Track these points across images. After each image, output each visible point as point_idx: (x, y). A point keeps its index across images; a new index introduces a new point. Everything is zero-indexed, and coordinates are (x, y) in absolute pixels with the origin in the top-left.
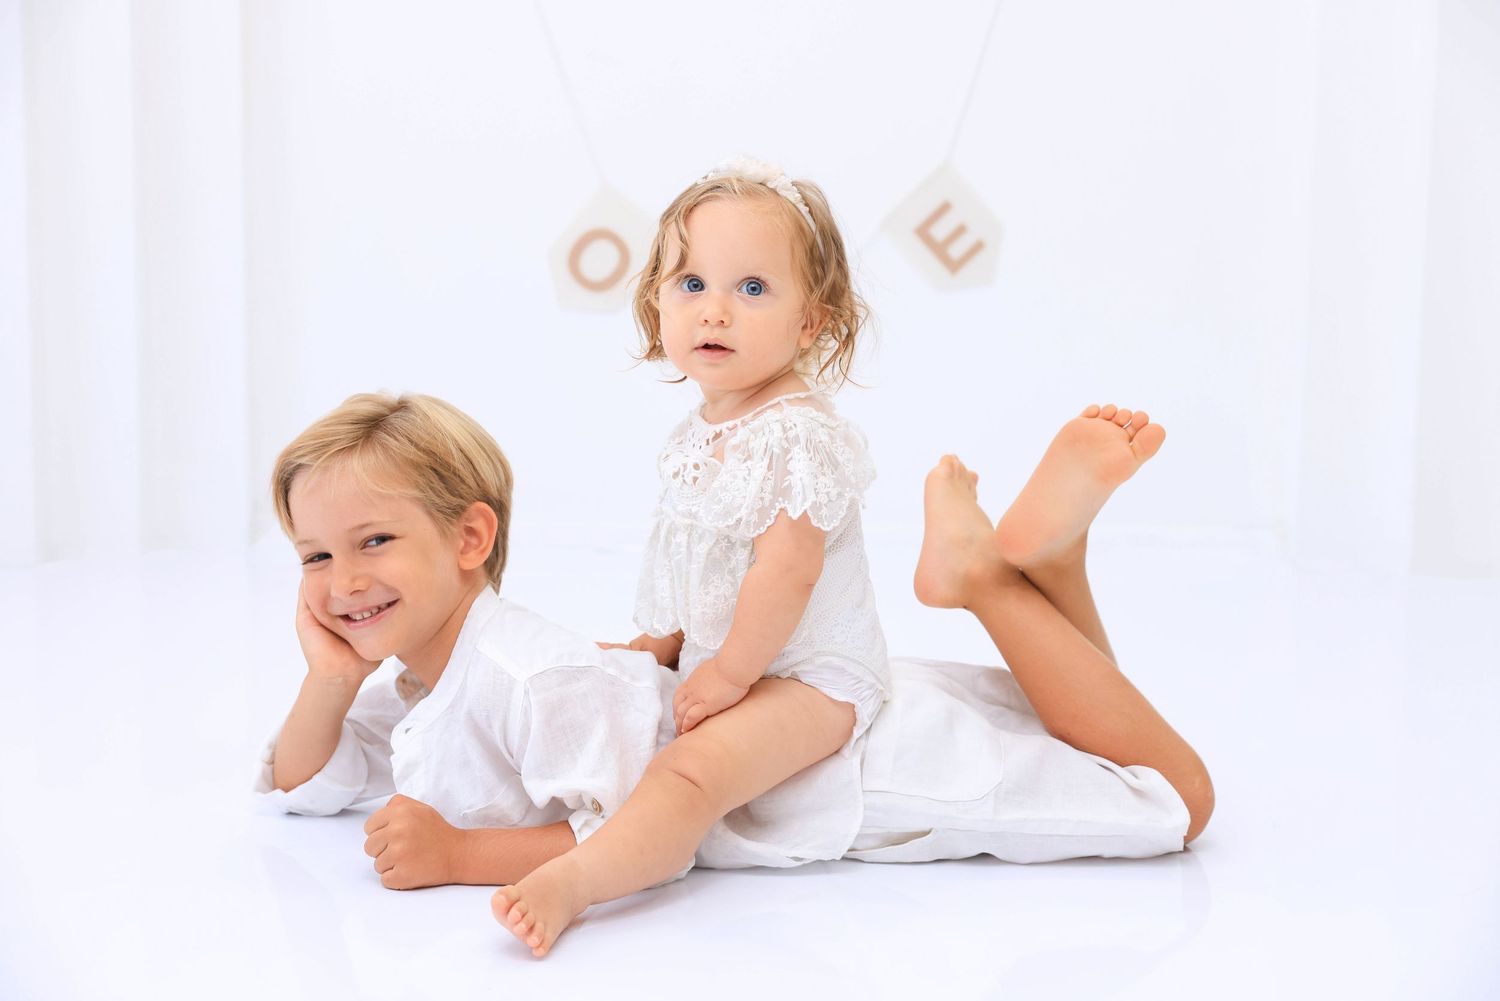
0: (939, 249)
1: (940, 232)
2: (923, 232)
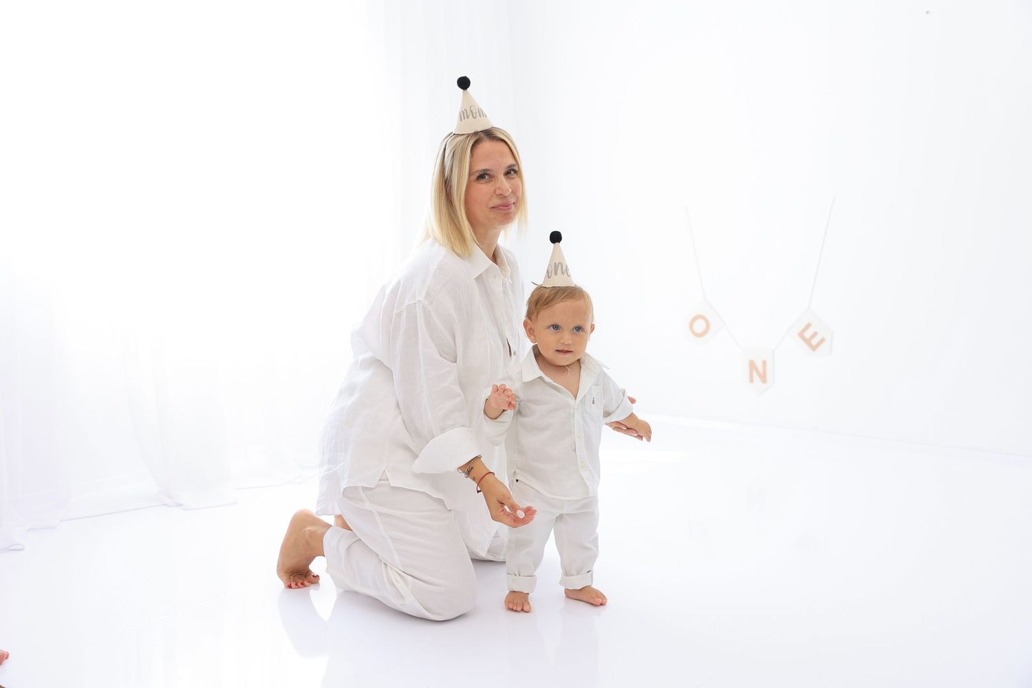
0: (808, 342)
1: (808, 334)
2: (801, 335)
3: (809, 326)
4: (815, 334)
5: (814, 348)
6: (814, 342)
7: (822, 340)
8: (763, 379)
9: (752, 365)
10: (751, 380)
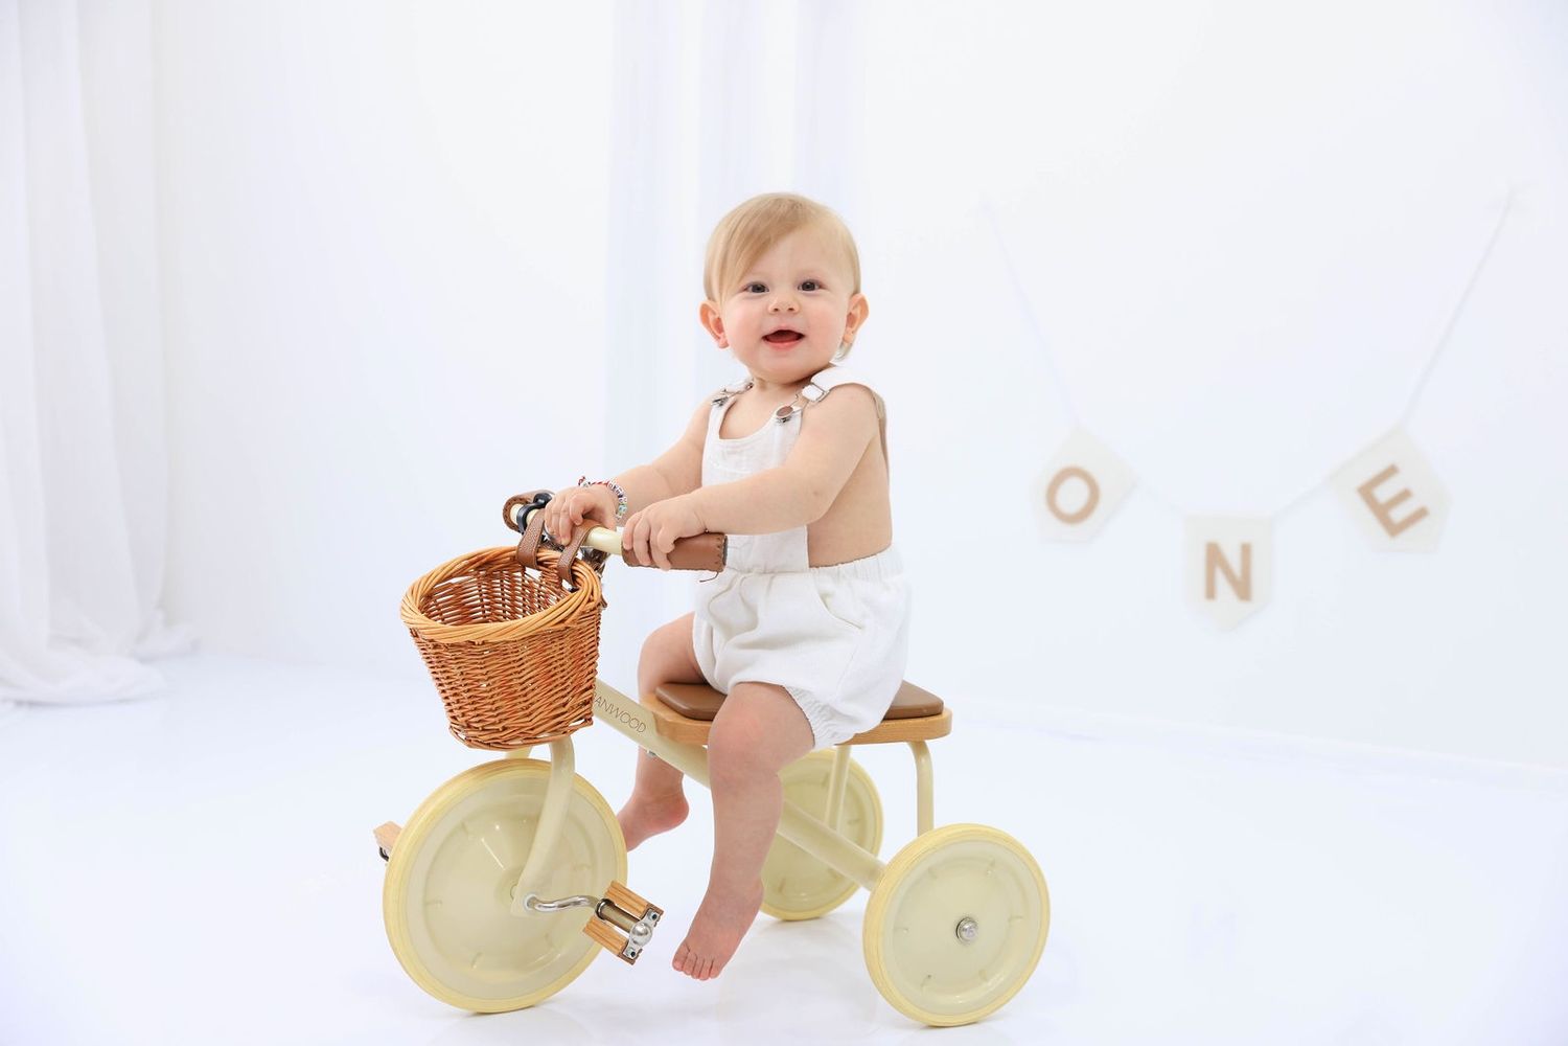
0: (1381, 512)
1: (1383, 493)
2: (1366, 492)
3: (1391, 471)
4: (1405, 495)
5: (1394, 529)
6: (1398, 514)
7: (1421, 513)
8: (1243, 589)
9: (1214, 556)
10: (1211, 593)
